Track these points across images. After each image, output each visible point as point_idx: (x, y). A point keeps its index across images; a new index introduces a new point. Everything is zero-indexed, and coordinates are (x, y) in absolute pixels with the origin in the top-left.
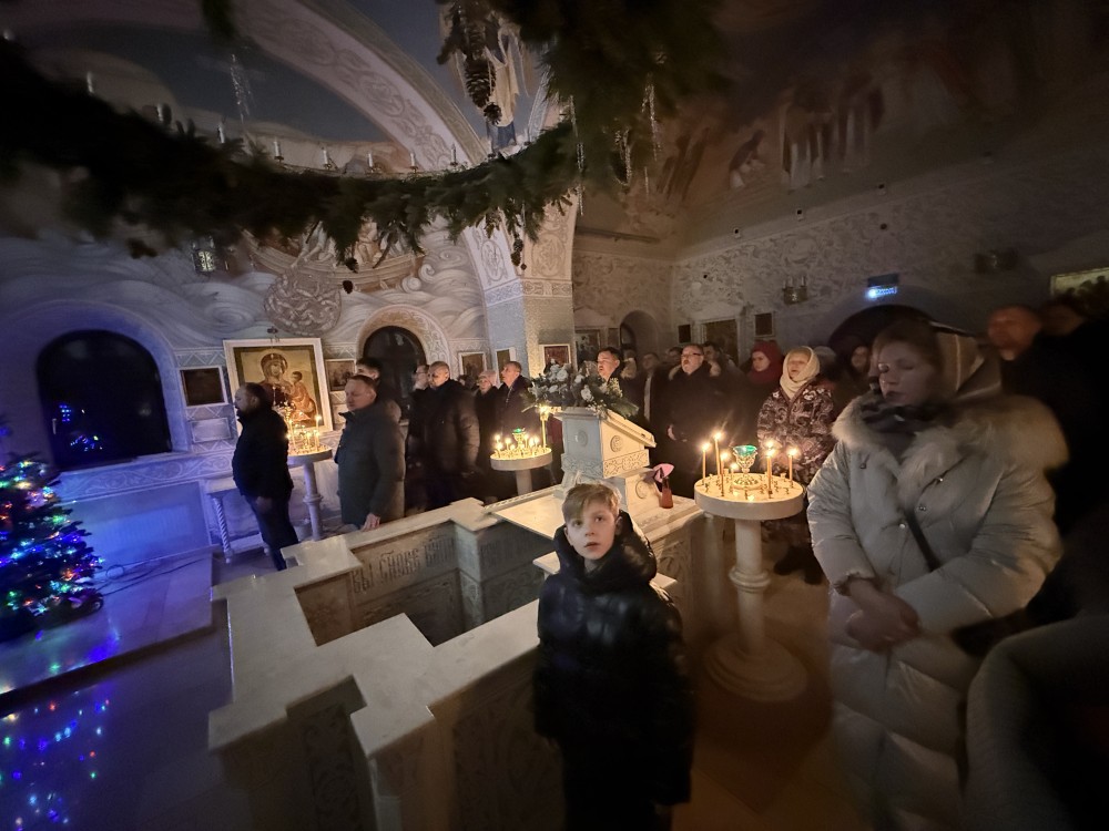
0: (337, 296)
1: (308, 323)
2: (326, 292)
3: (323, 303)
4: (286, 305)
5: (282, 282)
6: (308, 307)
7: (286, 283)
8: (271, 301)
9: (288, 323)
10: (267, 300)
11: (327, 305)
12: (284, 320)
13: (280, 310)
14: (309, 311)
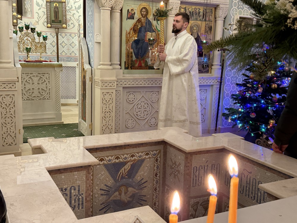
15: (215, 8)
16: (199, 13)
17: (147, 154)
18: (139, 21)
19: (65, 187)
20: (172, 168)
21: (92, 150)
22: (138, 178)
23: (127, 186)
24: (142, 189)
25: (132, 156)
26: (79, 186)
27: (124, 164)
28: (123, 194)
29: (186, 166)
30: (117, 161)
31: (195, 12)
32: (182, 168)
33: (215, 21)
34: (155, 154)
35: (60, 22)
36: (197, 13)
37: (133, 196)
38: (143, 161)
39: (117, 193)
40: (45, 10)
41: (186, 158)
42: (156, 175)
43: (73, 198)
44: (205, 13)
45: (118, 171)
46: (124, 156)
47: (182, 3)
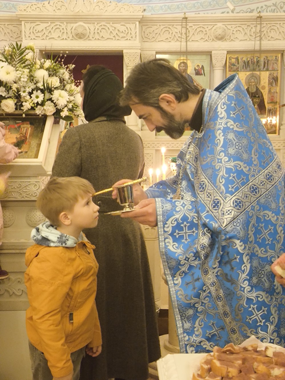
15: (282, 54)
16: (258, 62)
31: (252, 62)
36: (254, 63)
44: (266, 62)
47: (229, 52)
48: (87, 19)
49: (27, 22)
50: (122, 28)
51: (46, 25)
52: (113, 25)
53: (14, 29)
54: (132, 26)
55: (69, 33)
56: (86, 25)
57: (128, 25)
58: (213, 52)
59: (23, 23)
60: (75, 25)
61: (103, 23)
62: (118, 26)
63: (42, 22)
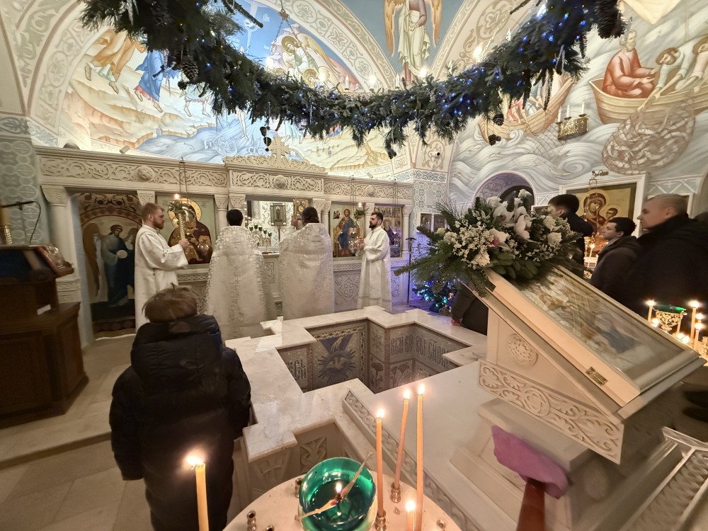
0: (690, 124)
1: (642, 161)
2: (674, 124)
3: (669, 136)
4: (624, 148)
5: (624, 127)
6: (647, 145)
7: (628, 127)
8: (609, 148)
9: (620, 165)
10: (606, 147)
11: (673, 137)
12: (617, 163)
13: (616, 154)
14: (646, 149)
15: (402, 208)
16: (390, 211)
17: (354, 330)
18: (343, 220)
19: (291, 361)
20: (374, 340)
21: (309, 330)
22: (348, 349)
23: (339, 356)
24: (351, 358)
25: (343, 332)
26: (302, 360)
27: (336, 339)
28: (336, 363)
29: (385, 339)
30: (331, 337)
31: (387, 211)
32: (383, 340)
33: (403, 217)
34: (360, 330)
35: (281, 221)
37: (344, 364)
38: (351, 335)
39: (331, 363)
40: (269, 212)
41: (386, 332)
42: (362, 346)
43: (298, 370)
44: (394, 212)
45: (332, 345)
46: (336, 332)
47: (376, 204)
48: (287, 174)
49: (235, 171)
50: (312, 183)
51: (251, 175)
52: (306, 180)
53: (218, 176)
54: (319, 182)
55: (271, 183)
56: (285, 178)
57: (316, 181)
58: (367, 204)
59: (231, 171)
60: (276, 177)
61: (298, 177)
62: (309, 180)
63: (249, 172)
